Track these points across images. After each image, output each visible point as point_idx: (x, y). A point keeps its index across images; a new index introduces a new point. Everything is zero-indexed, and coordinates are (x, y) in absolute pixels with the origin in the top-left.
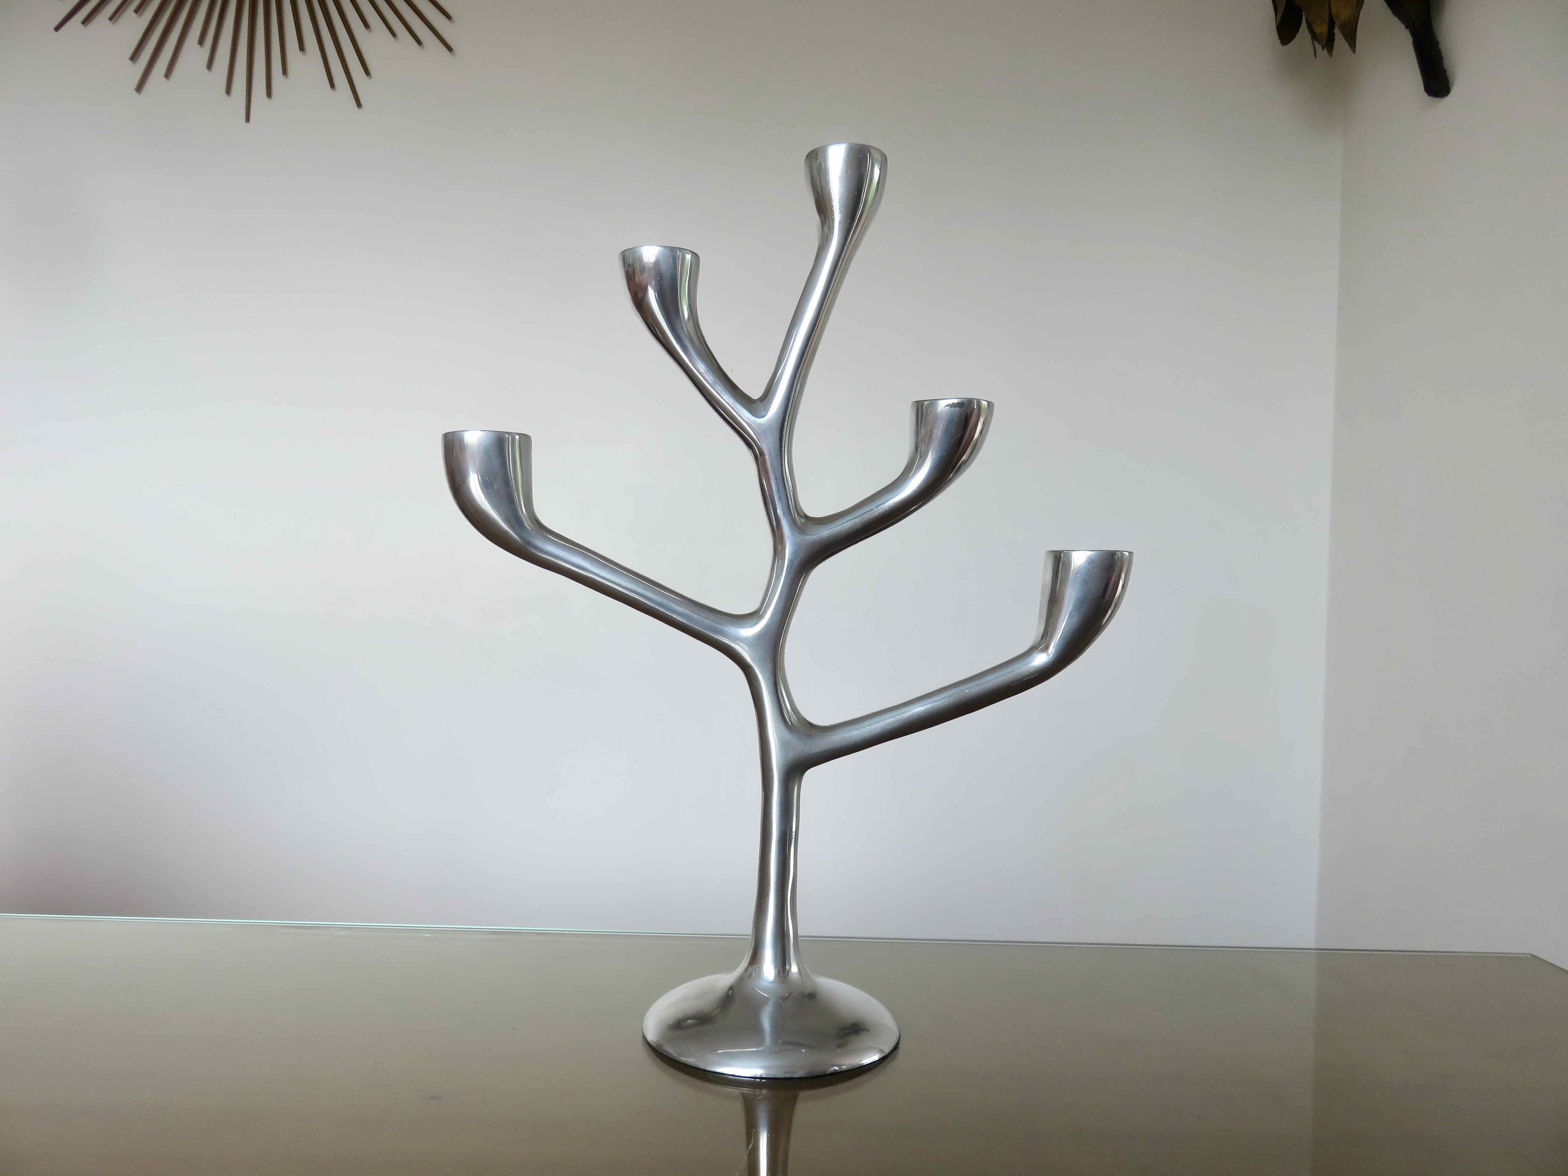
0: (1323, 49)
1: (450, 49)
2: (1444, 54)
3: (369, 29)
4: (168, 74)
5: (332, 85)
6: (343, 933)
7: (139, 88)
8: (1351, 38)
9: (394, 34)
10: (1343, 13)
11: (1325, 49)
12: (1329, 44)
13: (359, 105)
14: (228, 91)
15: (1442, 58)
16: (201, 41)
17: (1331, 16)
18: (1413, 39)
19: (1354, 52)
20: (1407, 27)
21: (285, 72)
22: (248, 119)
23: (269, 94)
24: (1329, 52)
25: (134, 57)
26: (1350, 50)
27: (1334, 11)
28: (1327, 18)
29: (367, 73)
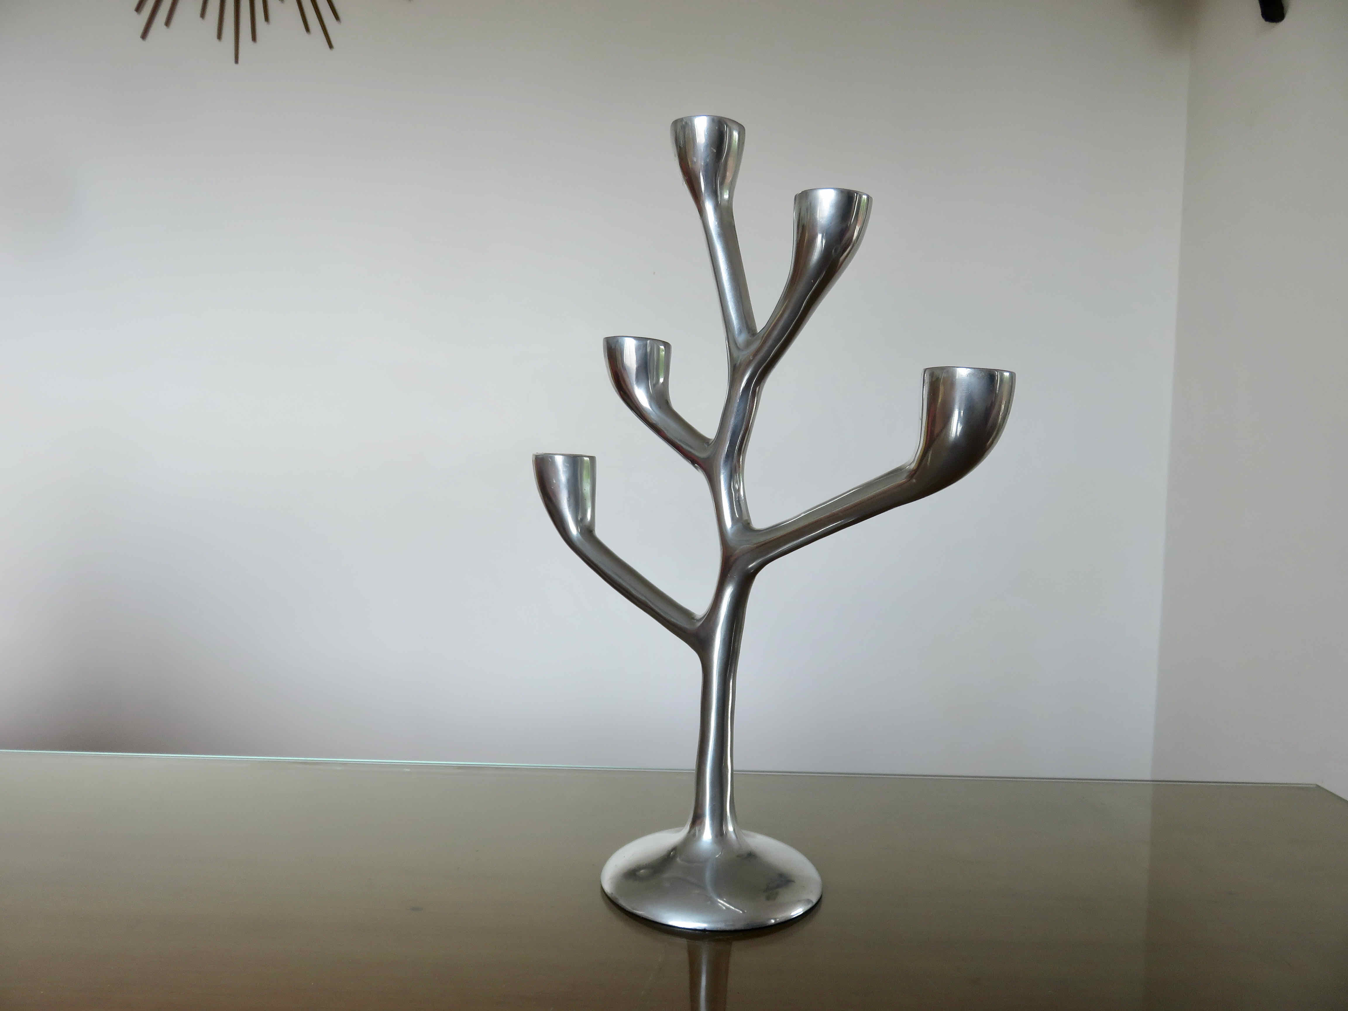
4: (168, 23)
5: (307, 29)
6: (339, 768)
13: (331, 46)
14: (219, 36)
21: (267, 18)
22: (237, 61)
23: (254, 38)
29: (337, 18)
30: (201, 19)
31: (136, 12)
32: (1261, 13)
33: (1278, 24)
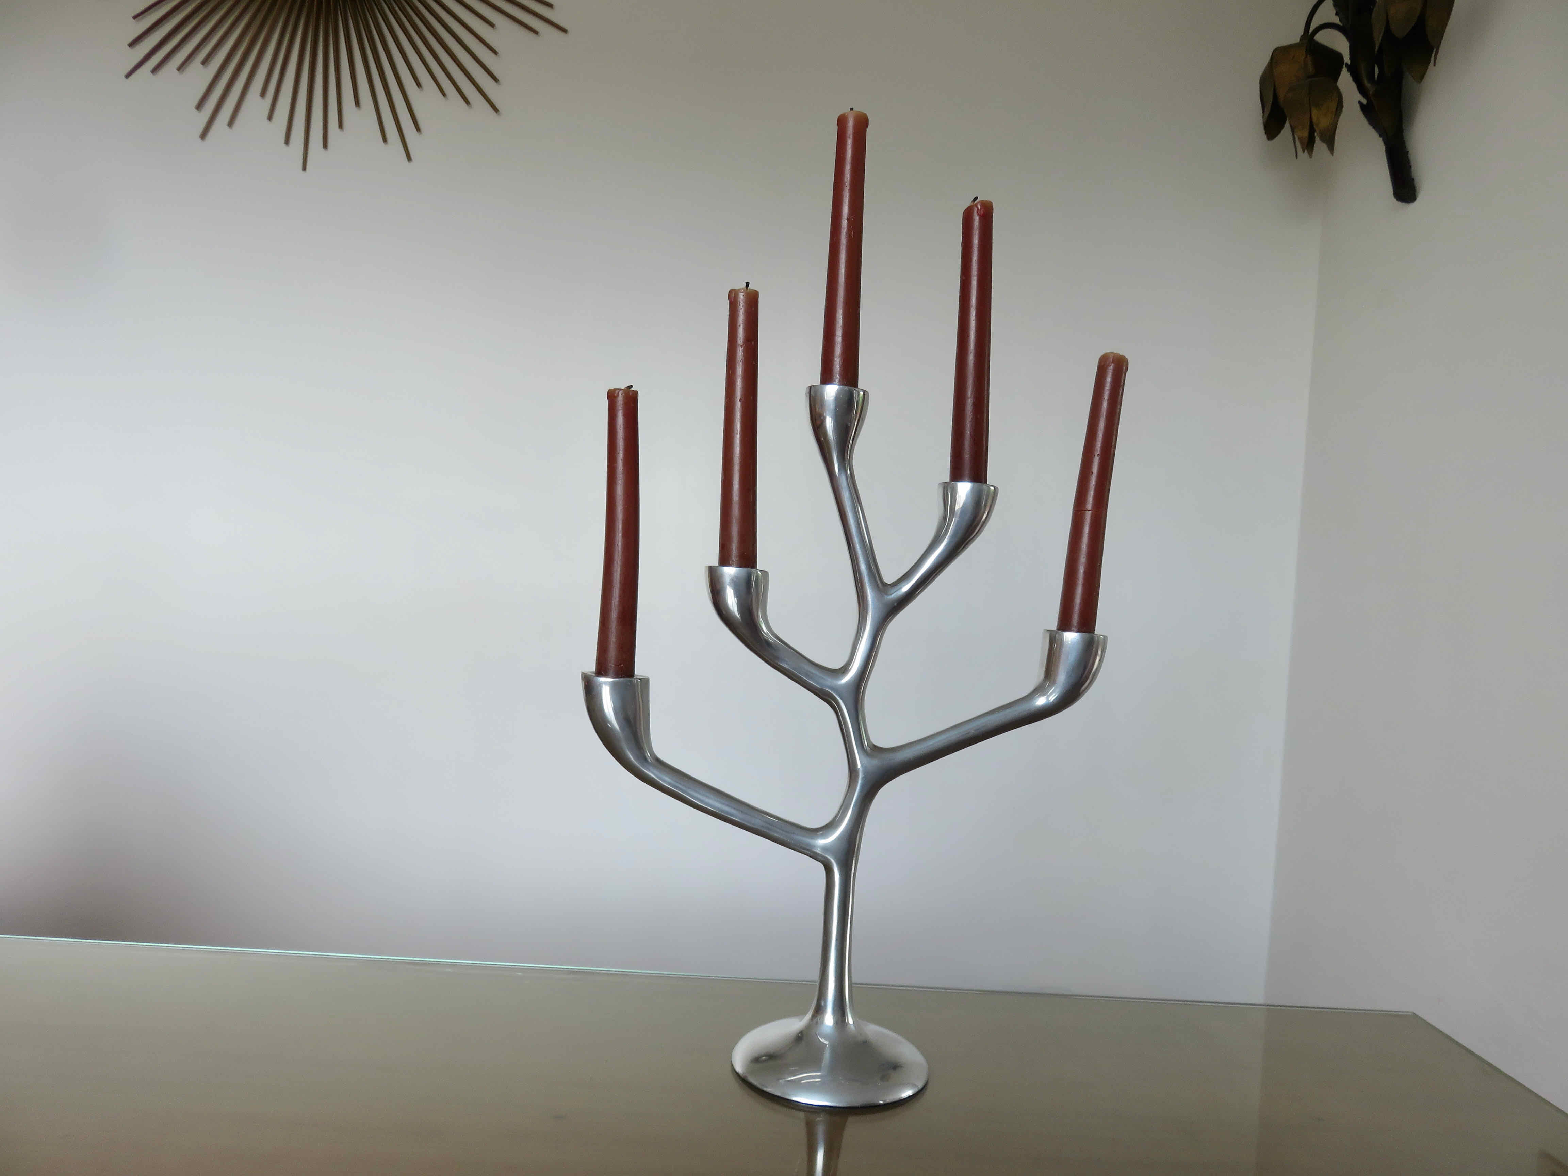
0: (1304, 152)
1: (496, 110)
2: (1413, 163)
3: (420, 88)
4: (231, 124)
5: (385, 140)
7: (203, 136)
8: (1330, 141)
9: (444, 94)
10: (1322, 121)
11: (1306, 151)
12: (1309, 145)
13: (409, 158)
14: (287, 141)
15: (1410, 167)
16: (263, 94)
17: (1311, 122)
18: (1386, 147)
19: (1332, 154)
20: (1380, 136)
21: (341, 125)
22: (304, 168)
23: (325, 145)
24: (1309, 153)
25: (200, 106)
26: (1329, 152)
27: (1315, 120)
28: (1308, 124)
29: (418, 129)
30: (269, 121)
31: (196, 110)
32: (1392, 193)
33: (1409, 205)
